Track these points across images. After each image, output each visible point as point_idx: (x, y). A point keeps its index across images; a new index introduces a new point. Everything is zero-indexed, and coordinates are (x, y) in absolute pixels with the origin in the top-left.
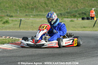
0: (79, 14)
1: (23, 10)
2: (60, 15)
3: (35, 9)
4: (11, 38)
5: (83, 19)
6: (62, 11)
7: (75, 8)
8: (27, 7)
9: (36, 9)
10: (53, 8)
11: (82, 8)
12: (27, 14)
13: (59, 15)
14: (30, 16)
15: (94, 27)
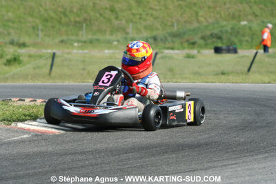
0: (203, 38)
1: (53, 27)
2: (153, 40)
3: (84, 25)
5: (218, 51)
6: (157, 29)
7: (190, 23)
8: (64, 20)
9: (87, 25)
10: (132, 21)
11: (210, 21)
12: (64, 38)
13: (150, 40)
14: (72, 44)
15: (250, 73)
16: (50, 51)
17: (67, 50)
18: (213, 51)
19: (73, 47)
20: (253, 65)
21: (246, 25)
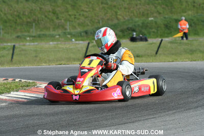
0: (122, 31)
1: (11, 26)
2: (85, 34)
3: (34, 24)
4: (17, 80)
5: (133, 40)
7: (112, 20)
8: (19, 21)
9: (36, 24)
10: (69, 21)
11: (126, 18)
12: (19, 34)
13: (82, 34)
14: (25, 39)
15: (158, 54)
16: (11, 44)
17: (22, 43)
19: (27, 40)
20: (160, 49)
21: (152, 20)
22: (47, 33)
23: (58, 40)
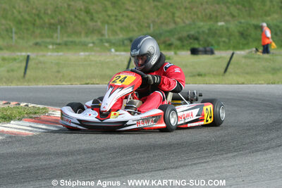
0: (180, 39)
1: (27, 29)
2: (129, 42)
3: (59, 27)
4: (23, 104)
5: (194, 52)
6: (134, 31)
7: (167, 24)
8: (38, 22)
9: (62, 27)
10: (108, 23)
11: (187, 22)
12: (38, 40)
13: (126, 42)
14: (46, 47)
15: (227, 73)
16: (24, 54)
17: (41, 53)
18: (189, 52)
19: (48, 49)
20: (230, 66)
21: (222, 26)
22: (76, 39)
23: (91, 49)
